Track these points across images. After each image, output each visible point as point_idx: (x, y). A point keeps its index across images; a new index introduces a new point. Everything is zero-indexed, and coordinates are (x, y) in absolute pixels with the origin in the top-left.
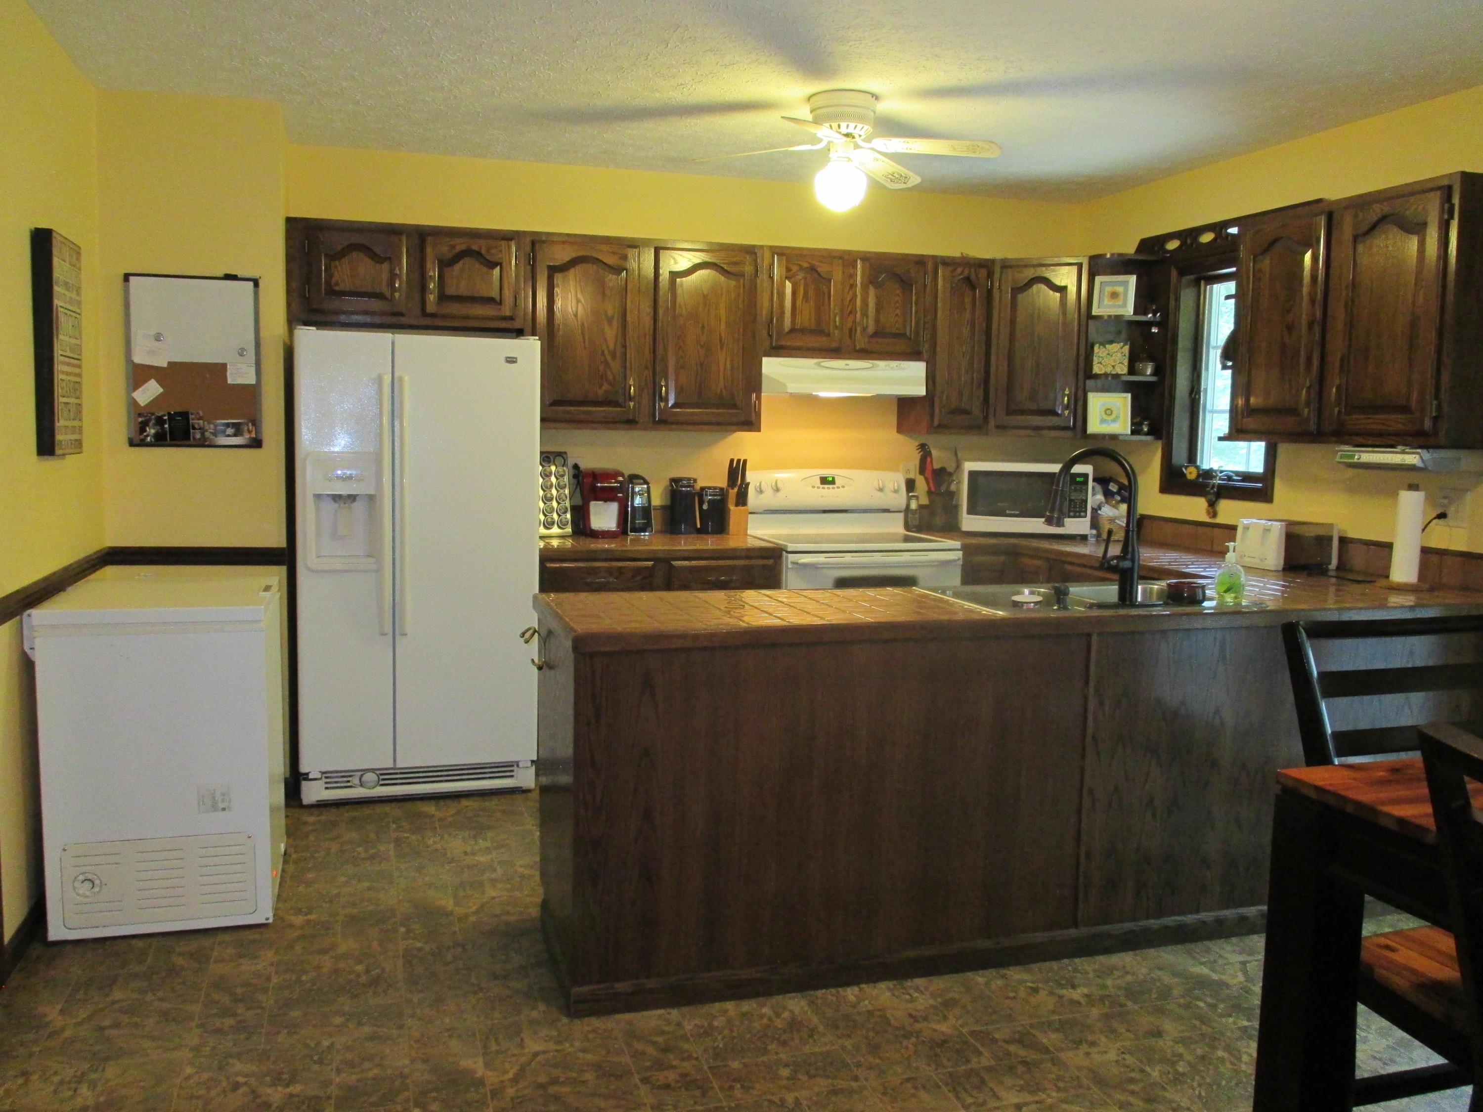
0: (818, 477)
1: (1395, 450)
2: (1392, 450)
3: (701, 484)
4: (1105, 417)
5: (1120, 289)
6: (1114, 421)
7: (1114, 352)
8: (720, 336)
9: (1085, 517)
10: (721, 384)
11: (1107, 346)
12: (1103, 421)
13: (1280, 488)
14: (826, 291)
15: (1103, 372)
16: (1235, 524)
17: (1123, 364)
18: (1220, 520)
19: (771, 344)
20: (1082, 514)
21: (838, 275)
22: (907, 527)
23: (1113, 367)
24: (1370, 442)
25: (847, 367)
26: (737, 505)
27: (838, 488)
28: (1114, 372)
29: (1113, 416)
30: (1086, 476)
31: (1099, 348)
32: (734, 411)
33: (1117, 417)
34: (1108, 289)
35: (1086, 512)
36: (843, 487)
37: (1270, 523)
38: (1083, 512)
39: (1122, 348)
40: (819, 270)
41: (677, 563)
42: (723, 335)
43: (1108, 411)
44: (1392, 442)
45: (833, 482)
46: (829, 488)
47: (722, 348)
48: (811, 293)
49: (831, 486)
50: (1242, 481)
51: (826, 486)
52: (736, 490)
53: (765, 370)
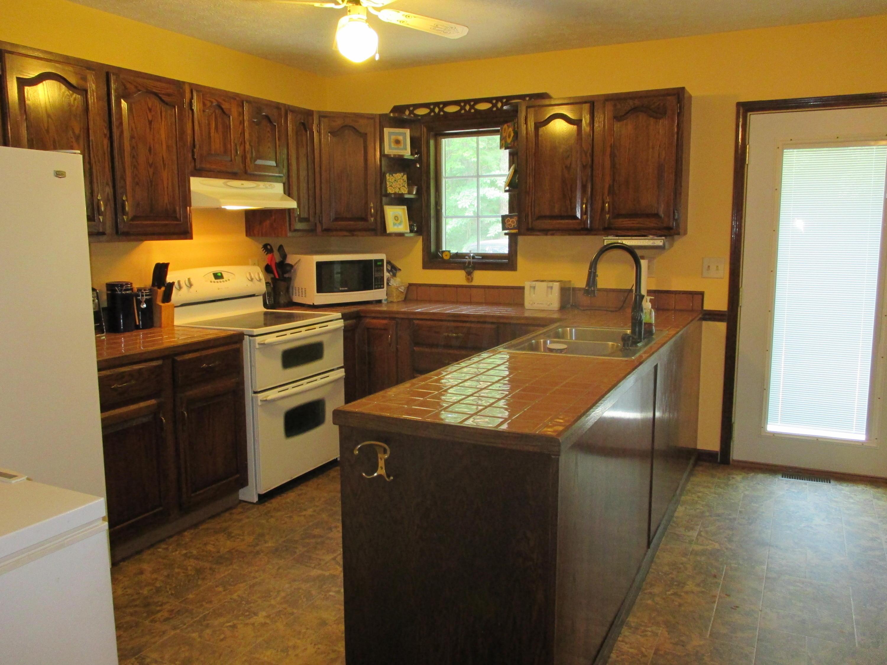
0: (212, 274)
1: (647, 238)
2: (645, 238)
3: (136, 286)
4: (395, 222)
5: (401, 138)
6: (400, 224)
7: (399, 179)
8: (163, 158)
9: (383, 288)
10: (166, 201)
11: (394, 175)
12: (395, 224)
13: (521, 261)
14: (228, 123)
15: (393, 192)
16: (521, 285)
17: (405, 187)
18: (474, 283)
19: (195, 166)
20: (382, 286)
21: (234, 112)
22: (265, 305)
23: (399, 189)
24: (630, 234)
25: (242, 186)
26: (163, 301)
27: (226, 281)
28: (400, 192)
29: (399, 221)
30: (382, 261)
31: (389, 176)
32: (176, 222)
33: (401, 222)
34: (393, 137)
35: (383, 284)
36: (229, 280)
37: (534, 283)
38: (382, 285)
39: (403, 176)
40: (223, 107)
41: (179, 359)
42: (165, 157)
43: (396, 218)
44: (646, 234)
45: (221, 277)
46: (220, 282)
47: (164, 169)
48: (220, 126)
49: (221, 280)
50: (482, 258)
51: (219, 280)
52: (163, 289)
53: (192, 188)
